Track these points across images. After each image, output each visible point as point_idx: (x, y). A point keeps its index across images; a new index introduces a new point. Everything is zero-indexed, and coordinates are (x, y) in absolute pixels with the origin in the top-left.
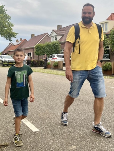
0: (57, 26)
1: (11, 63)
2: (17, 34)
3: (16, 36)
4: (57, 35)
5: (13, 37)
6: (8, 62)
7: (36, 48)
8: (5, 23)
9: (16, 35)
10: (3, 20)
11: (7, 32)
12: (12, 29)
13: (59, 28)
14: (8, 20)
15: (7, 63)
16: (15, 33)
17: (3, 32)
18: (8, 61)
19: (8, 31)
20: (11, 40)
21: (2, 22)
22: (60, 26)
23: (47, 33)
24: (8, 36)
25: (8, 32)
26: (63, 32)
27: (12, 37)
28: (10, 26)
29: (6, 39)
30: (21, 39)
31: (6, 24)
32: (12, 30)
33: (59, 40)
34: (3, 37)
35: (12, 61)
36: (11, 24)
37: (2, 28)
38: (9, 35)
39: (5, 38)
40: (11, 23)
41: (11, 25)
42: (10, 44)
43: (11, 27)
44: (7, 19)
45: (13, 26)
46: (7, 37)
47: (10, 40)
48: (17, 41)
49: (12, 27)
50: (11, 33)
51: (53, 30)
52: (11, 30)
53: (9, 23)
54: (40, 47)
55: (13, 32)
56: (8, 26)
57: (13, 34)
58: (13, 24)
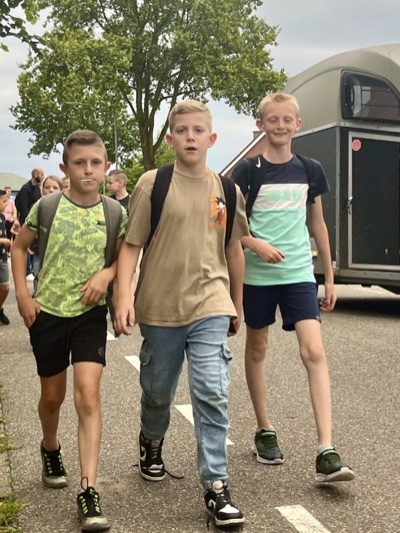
8: (233, 26)
10: (224, 10)
11: (241, 71)
12: (267, 54)
14: (249, 11)
16: (283, 78)
17: (219, 73)
19: (247, 66)
21: (217, 23)
24: (246, 95)
25: (247, 73)
28: (257, 39)
29: (238, 108)
31: (236, 31)
32: (267, 62)
34: (223, 100)
36: (264, 28)
37: (216, 54)
38: (251, 90)
39: (233, 107)
40: (262, 23)
41: (262, 38)
42: (256, 134)
43: (262, 47)
44: (239, 5)
45: (271, 39)
46: (245, 100)
49: (267, 48)
50: (260, 79)
52: (262, 60)
53: (251, 24)
55: (272, 74)
56: (247, 38)
57: (275, 82)
58: (273, 31)
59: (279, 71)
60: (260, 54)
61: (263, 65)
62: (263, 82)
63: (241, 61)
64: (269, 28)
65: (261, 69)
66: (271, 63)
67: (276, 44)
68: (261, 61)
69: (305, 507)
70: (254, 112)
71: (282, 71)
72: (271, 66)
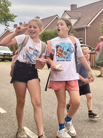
0: (71, 5)
1: (8, 57)
2: (16, 16)
3: (14, 20)
4: (70, 19)
5: (11, 21)
6: (4, 56)
7: (42, 36)
9: (14, 18)
11: (2, 13)
12: (9, 9)
13: (74, 8)
15: (2, 57)
16: (13, 15)
18: (4, 54)
19: (4, 12)
20: (8, 25)
22: (74, 5)
23: (57, 15)
24: (3, 20)
25: (4, 14)
26: (79, 15)
27: (9, 21)
28: (6, 5)
29: (1, 23)
30: (21, 24)
32: (9, 11)
33: (74, 25)
35: (10, 54)
36: (8, 2)
38: (5, 18)
41: (7, 5)
42: (6, 30)
43: (7, 7)
45: (10, 5)
46: (3, 21)
47: (6, 25)
48: (15, 26)
49: (9, 7)
50: (7, 15)
51: (65, 11)
53: (4, 1)
54: (47, 35)
55: (10, 14)
56: (3, 5)
57: (11, 17)
58: (10, 3)
59: (12, 14)
60: (7, 9)
61: (8, 12)
62: (8, 16)
63: (2, 11)
64: (9, 2)
65: (7, 13)
66: (10, 11)
67: (11, 6)
68: (7, 11)
69: (27, 127)
70: (5, 24)
71: (13, 14)
72: (10, 12)
